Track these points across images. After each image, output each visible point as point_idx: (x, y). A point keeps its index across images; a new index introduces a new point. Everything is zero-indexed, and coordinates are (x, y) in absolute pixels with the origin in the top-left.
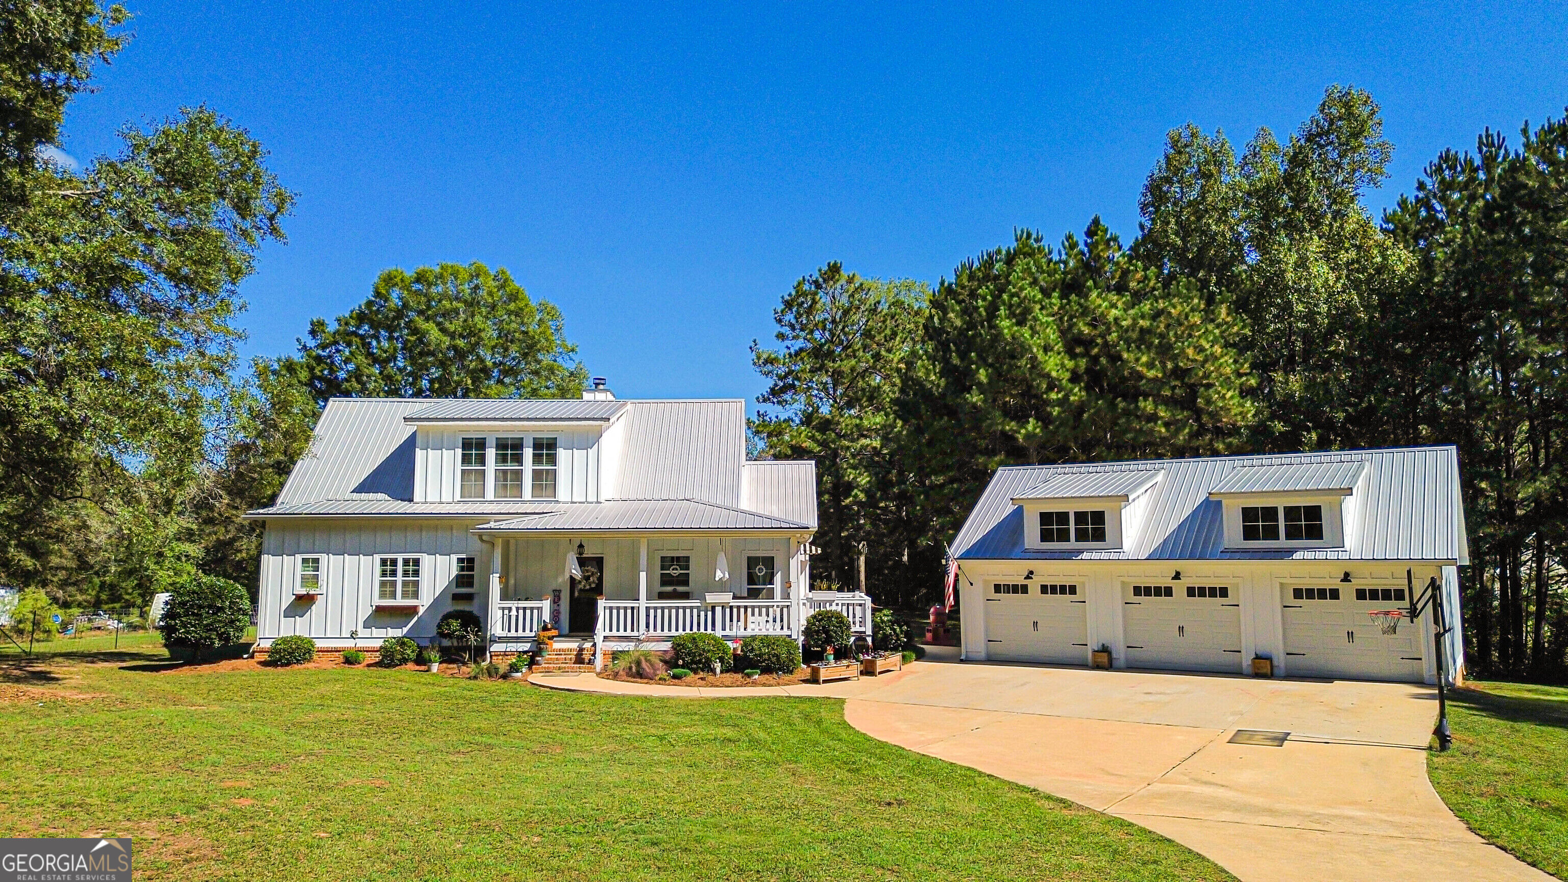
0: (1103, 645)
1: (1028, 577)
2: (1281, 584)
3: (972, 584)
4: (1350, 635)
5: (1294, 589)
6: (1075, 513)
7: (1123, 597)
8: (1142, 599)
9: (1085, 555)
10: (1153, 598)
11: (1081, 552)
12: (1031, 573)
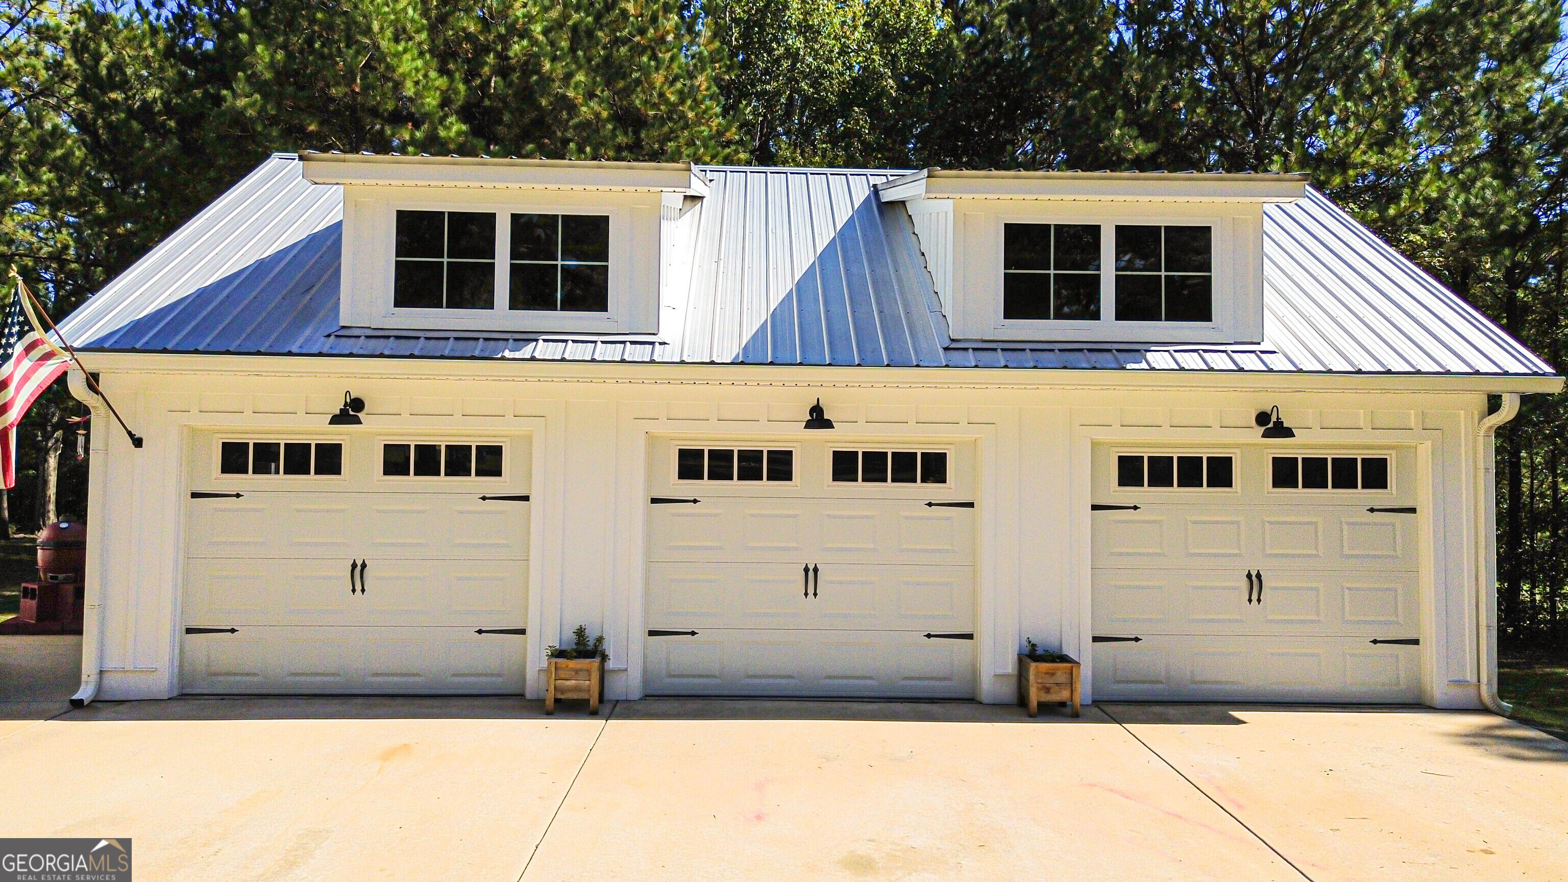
0: (580, 633)
1: (342, 418)
2: (1095, 445)
3: (138, 442)
4: (1255, 581)
5: (1121, 459)
6: (515, 218)
7: (649, 480)
8: (704, 487)
9: (542, 349)
10: (735, 486)
11: (525, 338)
12: (357, 404)
